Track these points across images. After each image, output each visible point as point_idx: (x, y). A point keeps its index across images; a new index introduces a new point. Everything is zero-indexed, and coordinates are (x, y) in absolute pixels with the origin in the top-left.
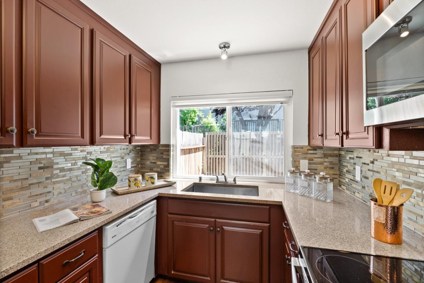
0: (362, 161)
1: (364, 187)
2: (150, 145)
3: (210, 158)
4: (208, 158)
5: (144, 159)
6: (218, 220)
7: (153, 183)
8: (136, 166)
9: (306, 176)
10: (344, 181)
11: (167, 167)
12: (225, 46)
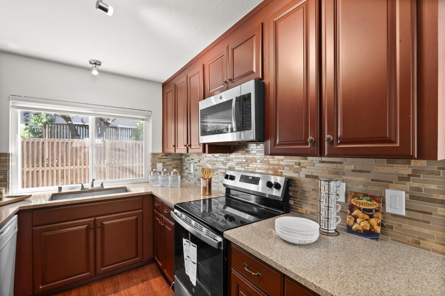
0: (194, 161)
1: (195, 176)
6: (97, 218)
7: (1, 199)
9: (164, 173)
10: (184, 175)
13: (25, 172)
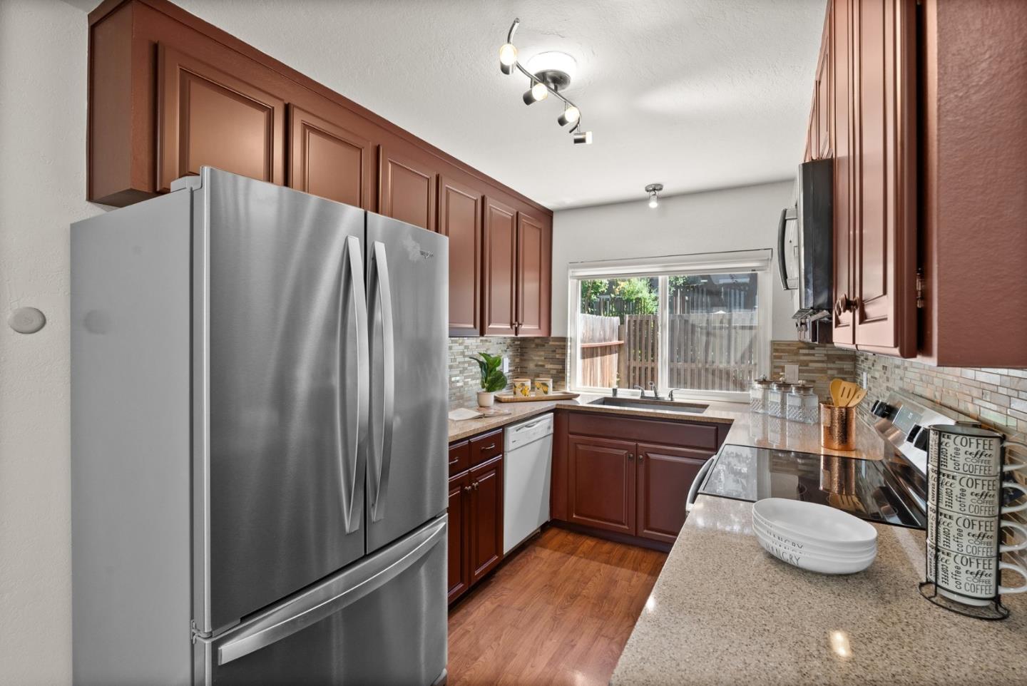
0: (868, 364)
2: (535, 338)
3: (635, 368)
4: (629, 367)
5: (525, 360)
6: (640, 444)
7: (546, 392)
8: (514, 370)
9: (798, 389)
11: (561, 372)
12: (656, 188)
13: (631, 368)
